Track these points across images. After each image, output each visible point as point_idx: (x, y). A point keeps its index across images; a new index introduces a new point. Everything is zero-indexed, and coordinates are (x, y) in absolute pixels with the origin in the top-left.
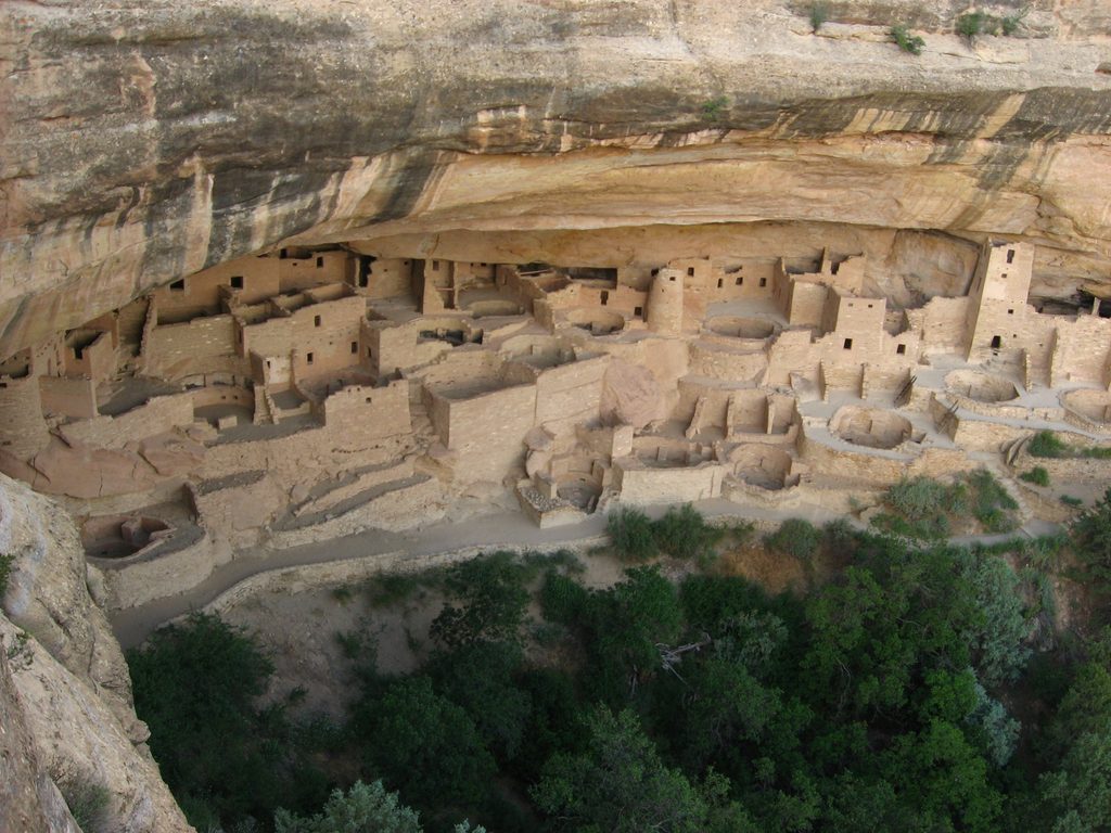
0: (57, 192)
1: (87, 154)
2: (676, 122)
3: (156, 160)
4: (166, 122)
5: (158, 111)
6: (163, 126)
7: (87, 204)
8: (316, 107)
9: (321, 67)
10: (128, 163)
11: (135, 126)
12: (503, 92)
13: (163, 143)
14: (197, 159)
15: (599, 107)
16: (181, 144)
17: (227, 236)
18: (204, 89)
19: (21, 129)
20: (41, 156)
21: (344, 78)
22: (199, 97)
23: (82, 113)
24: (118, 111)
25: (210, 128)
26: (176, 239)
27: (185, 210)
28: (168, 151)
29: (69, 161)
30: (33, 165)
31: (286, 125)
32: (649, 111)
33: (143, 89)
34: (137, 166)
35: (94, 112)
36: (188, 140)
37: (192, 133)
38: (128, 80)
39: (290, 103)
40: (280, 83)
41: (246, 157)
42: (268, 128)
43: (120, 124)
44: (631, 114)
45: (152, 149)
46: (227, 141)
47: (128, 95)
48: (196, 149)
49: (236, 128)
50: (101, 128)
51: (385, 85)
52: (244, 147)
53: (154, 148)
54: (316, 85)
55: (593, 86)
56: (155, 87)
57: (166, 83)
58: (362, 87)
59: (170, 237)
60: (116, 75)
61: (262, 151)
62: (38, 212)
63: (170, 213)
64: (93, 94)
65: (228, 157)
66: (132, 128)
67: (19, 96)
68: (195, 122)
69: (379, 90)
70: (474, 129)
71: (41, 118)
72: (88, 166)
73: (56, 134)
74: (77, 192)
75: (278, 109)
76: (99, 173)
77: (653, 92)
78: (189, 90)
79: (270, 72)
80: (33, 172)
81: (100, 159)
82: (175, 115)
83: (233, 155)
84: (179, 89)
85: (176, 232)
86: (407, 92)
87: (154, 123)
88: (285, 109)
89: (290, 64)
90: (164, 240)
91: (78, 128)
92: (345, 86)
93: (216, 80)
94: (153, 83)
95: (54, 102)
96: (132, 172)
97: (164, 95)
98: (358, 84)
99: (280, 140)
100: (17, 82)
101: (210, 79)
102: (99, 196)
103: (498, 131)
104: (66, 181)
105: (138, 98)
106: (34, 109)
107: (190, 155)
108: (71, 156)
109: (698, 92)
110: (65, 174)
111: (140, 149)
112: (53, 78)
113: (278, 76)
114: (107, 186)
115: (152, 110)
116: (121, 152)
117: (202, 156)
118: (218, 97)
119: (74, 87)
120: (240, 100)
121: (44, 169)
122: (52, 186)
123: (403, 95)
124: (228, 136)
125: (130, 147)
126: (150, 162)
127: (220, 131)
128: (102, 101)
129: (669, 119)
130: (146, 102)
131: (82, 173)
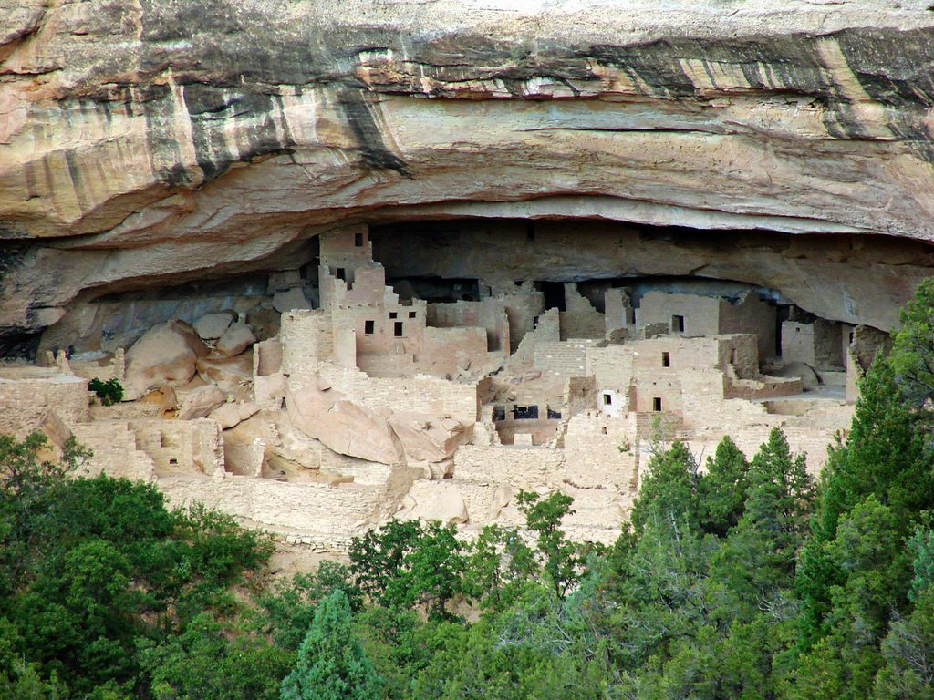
0: (72, 80)
1: (92, 58)
2: (500, 68)
3: (137, 69)
4: (146, 43)
5: (143, 35)
6: (144, 46)
7: (87, 91)
8: (238, 41)
9: (240, 11)
10: (117, 68)
11: (126, 44)
12: (364, 36)
13: (142, 57)
14: (170, 73)
15: (434, 51)
16: (157, 59)
17: (206, 138)
18: (171, 22)
19: (59, 38)
20: (66, 56)
21: (254, 19)
22: (168, 27)
23: (95, 32)
24: (118, 33)
25: (178, 51)
26: (168, 133)
27: (169, 110)
28: (145, 63)
29: (81, 61)
30: (61, 61)
31: (221, 53)
32: (475, 56)
33: (134, 20)
34: (123, 70)
35: (104, 32)
36: (162, 58)
37: (164, 54)
38: (127, 13)
39: (223, 37)
40: (217, 22)
41: (198, 74)
42: (211, 53)
43: (118, 42)
44: (458, 58)
45: (134, 61)
46: (186, 61)
47: (125, 23)
48: (168, 65)
49: (192, 52)
50: (105, 43)
51: (281, 26)
52: (197, 66)
53: (135, 60)
54: (237, 24)
55: (425, 32)
56: (142, 19)
57: (148, 17)
58: (264, 27)
59: (163, 130)
60: (120, 9)
61: (210, 72)
62: (59, 91)
63: (160, 111)
64: (103, 20)
65: (186, 73)
66: (124, 45)
67: (62, 18)
68: (169, 46)
69: (275, 29)
70: (360, 67)
71: (72, 33)
72: (92, 66)
73: (79, 44)
74: (82, 82)
75: (216, 41)
76: (98, 71)
77: (470, 37)
78: (163, 23)
79: (212, 13)
80: (61, 66)
81: (99, 63)
82: (154, 40)
83: (191, 72)
84: (157, 22)
85: (167, 127)
86: (299, 32)
87: (139, 43)
88: (219, 41)
89: (224, 8)
90: (159, 132)
91: (92, 41)
92: (253, 25)
93: (180, 17)
94: (140, 17)
95: (80, 24)
96: (120, 75)
97: (148, 24)
98: (262, 24)
99: (219, 63)
100: (64, 10)
101: (175, 17)
102: (95, 87)
103: (374, 71)
104: (78, 74)
105: (130, 24)
106: (68, 26)
107: (165, 69)
108: (82, 58)
109: (510, 39)
110: (78, 69)
111: (125, 59)
112: (84, 9)
113: (216, 16)
114: (103, 81)
115: (139, 34)
116: (112, 59)
117: (173, 71)
118: (182, 29)
119: (93, 15)
120: (196, 33)
121: (67, 65)
122: (70, 77)
123: (295, 35)
124: (187, 57)
125: (118, 57)
126: (133, 71)
127: (182, 54)
128: (109, 25)
129: (495, 64)
130: (136, 29)
131: (86, 71)
